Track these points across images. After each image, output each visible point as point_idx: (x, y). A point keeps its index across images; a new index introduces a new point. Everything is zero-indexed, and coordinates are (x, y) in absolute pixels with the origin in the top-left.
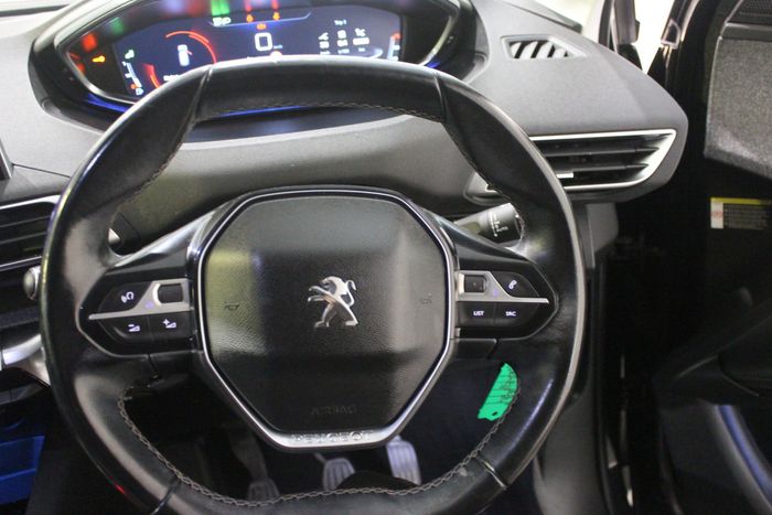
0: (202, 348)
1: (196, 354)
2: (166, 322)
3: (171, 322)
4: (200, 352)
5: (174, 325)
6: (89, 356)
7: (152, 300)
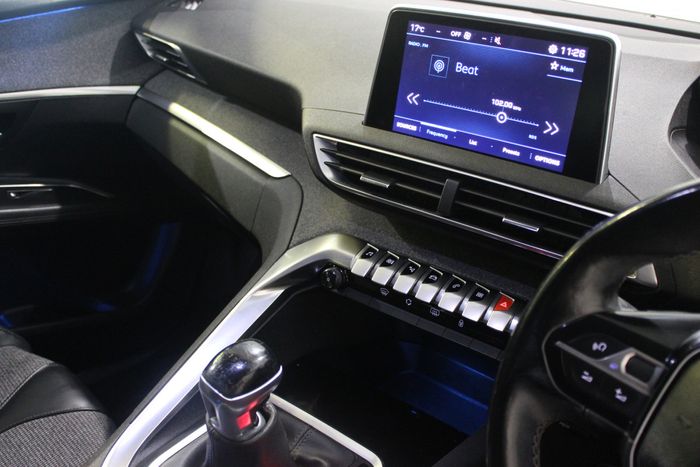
0: (634, 438)
1: (626, 439)
2: (619, 391)
3: (623, 394)
4: (630, 440)
5: (624, 399)
6: (536, 374)
7: (619, 362)
